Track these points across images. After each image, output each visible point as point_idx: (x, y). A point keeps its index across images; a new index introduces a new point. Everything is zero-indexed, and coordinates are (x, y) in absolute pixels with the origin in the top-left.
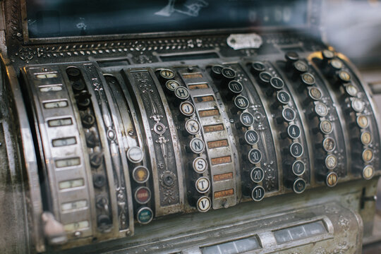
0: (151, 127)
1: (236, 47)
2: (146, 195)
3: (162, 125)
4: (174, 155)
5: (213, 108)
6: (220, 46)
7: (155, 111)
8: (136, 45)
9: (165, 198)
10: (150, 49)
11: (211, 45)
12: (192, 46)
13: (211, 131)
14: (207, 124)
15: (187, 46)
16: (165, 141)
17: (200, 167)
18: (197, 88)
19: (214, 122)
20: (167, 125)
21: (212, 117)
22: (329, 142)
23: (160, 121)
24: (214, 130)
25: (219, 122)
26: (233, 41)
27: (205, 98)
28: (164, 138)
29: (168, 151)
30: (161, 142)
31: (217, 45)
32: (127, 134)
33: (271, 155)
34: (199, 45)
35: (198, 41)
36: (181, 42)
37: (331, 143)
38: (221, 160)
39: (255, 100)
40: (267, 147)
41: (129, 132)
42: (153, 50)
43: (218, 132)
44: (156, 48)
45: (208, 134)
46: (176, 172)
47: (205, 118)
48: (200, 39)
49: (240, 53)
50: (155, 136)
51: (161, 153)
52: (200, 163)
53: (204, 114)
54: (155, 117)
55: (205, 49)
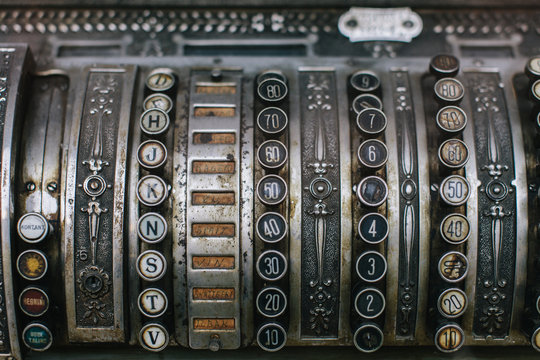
0: (79, 180)
1: (355, 35)
2: (41, 302)
3: (101, 178)
4: (110, 239)
5: (225, 158)
6: (321, 33)
7: (97, 152)
8: (146, 19)
9: (88, 313)
10: (172, 28)
11: (302, 29)
12: (260, 28)
13: (205, 203)
14: (200, 189)
15: (249, 27)
16: (99, 211)
17: (151, 268)
18: (212, 114)
19: (216, 187)
20: (111, 180)
21: (216, 176)
22: (454, 261)
23: (99, 172)
24: (214, 202)
25: (227, 187)
26: (353, 24)
27: (218, 136)
28: (97, 205)
29: (100, 228)
30: (90, 211)
31: (315, 29)
32: (44, 187)
33: (330, 268)
34: (276, 27)
35: (276, 18)
36: (239, 18)
37: (459, 265)
38: (213, 261)
39: (327, 151)
40: (325, 251)
41: (49, 185)
42: (177, 31)
43: (218, 207)
44: (184, 28)
45: (196, 208)
46: (109, 270)
47: (199, 177)
48: (280, 14)
49: (362, 49)
50: (81, 199)
51: (88, 232)
52: (151, 261)
53: (203, 167)
54: (92, 163)
55: (289, 35)
